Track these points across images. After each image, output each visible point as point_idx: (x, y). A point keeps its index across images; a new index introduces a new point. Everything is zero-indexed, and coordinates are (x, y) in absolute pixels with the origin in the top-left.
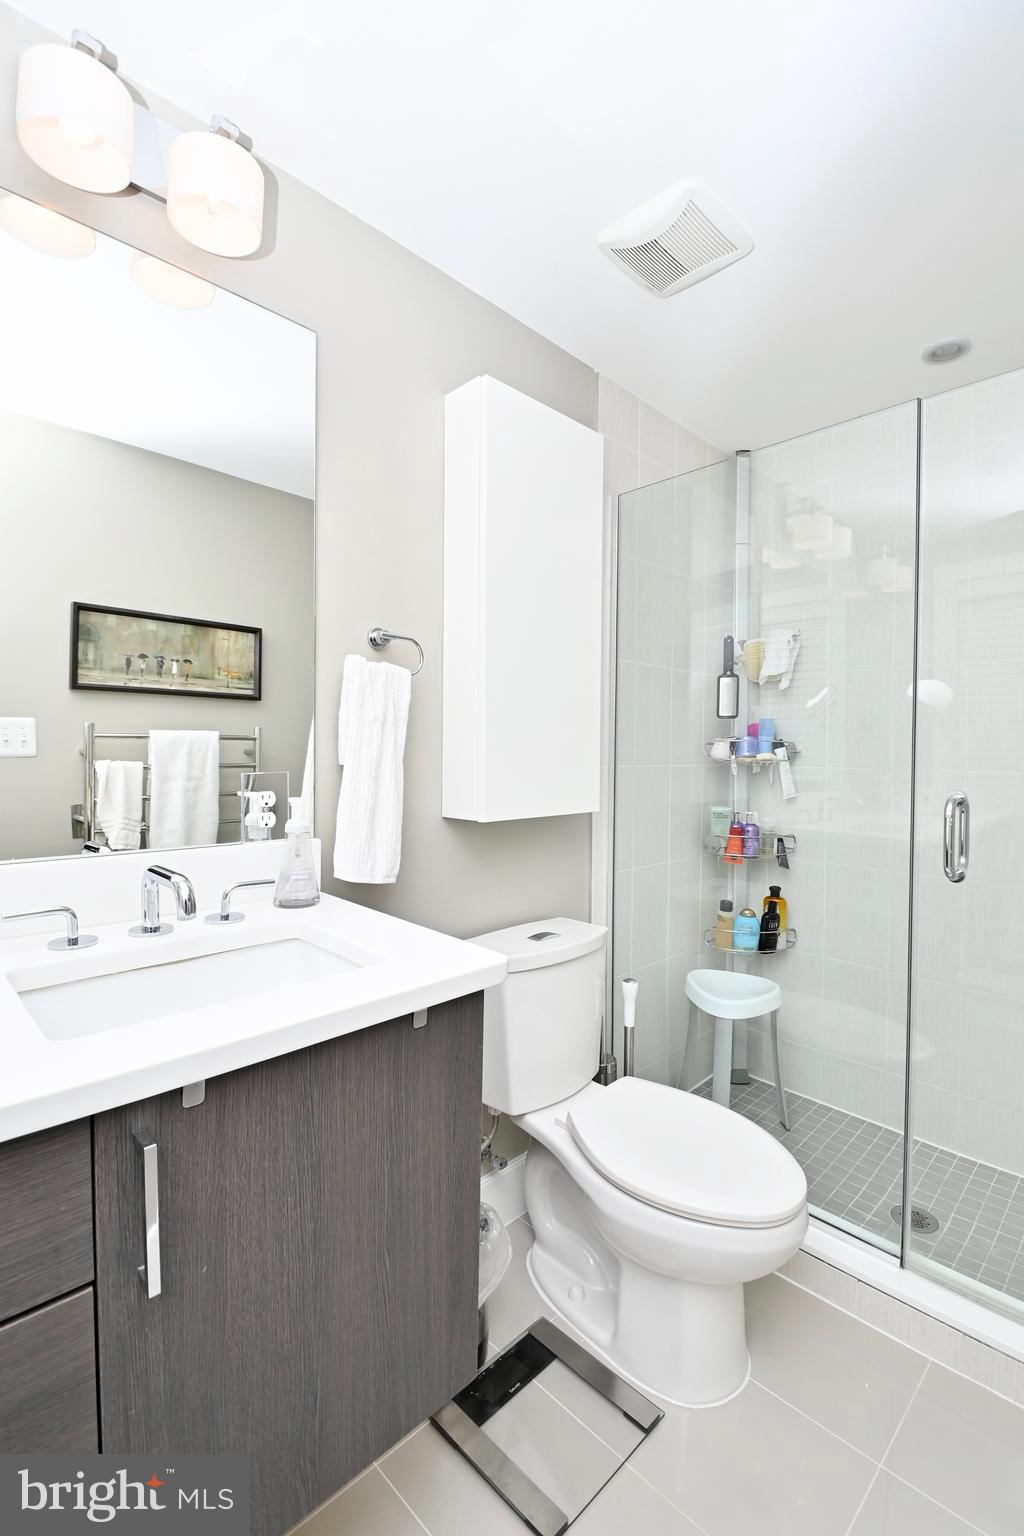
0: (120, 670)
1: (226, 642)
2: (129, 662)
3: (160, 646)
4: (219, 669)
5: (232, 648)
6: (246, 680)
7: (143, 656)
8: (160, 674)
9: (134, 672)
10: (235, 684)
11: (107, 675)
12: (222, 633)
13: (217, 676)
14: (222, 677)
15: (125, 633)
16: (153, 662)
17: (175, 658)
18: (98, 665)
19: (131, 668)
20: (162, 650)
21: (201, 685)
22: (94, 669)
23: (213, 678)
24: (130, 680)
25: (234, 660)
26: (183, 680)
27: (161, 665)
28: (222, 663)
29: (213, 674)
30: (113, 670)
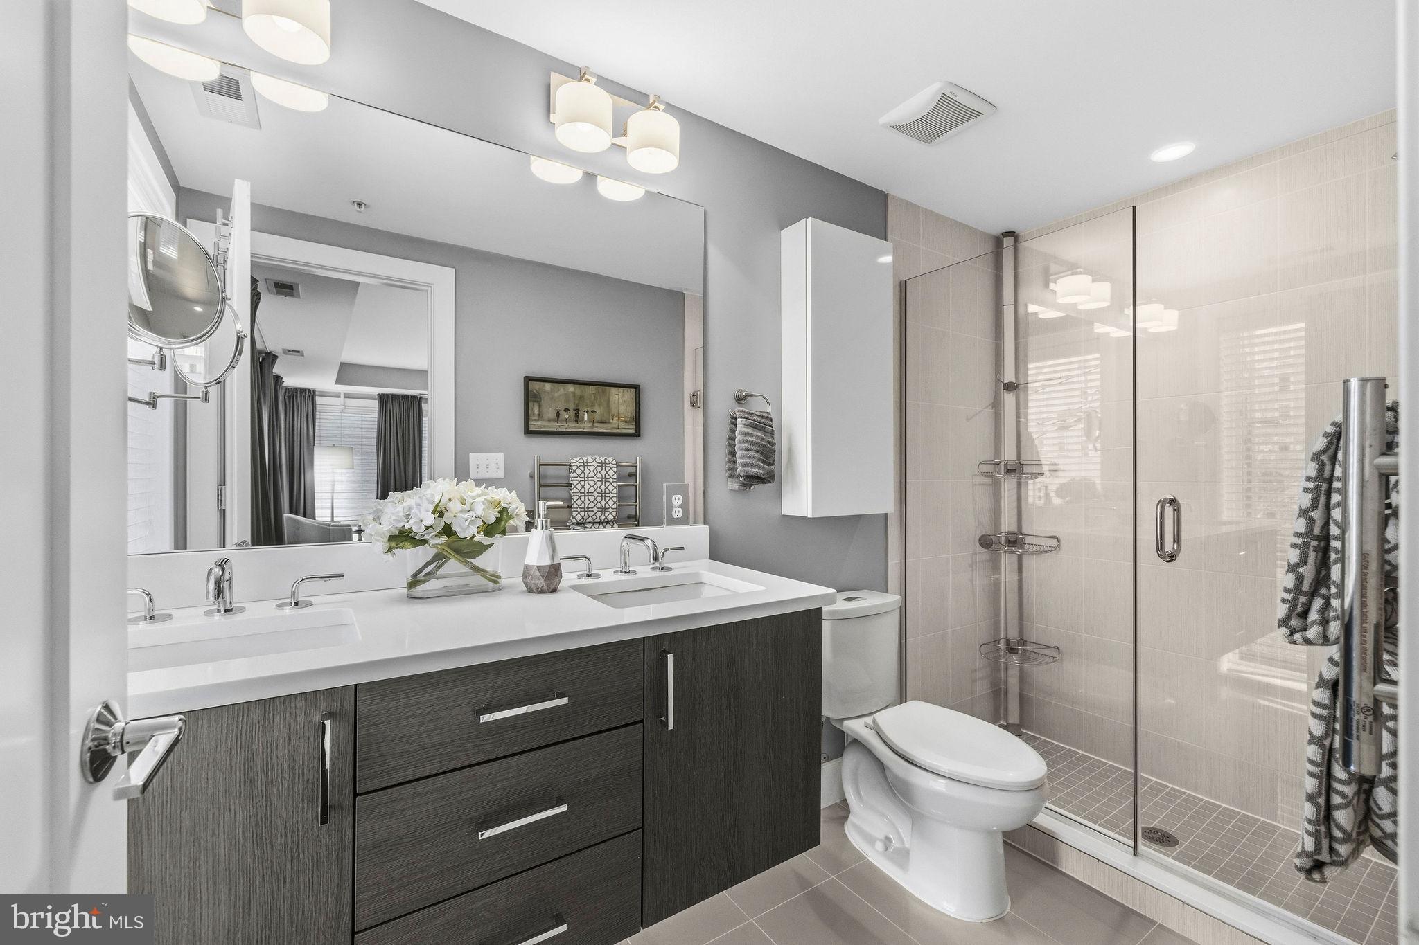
0: (554, 420)
1: (617, 396)
2: (558, 415)
3: (577, 402)
4: (613, 415)
5: (620, 401)
6: (630, 422)
7: (567, 410)
8: (577, 421)
9: (562, 421)
10: (623, 425)
11: (546, 424)
12: (614, 390)
13: (611, 421)
14: (614, 421)
15: (556, 395)
16: (572, 413)
17: (586, 410)
18: (540, 417)
19: (560, 419)
20: (578, 405)
21: (601, 428)
22: (538, 420)
23: (609, 423)
24: (559, 426)
25: (622, 409)
26: (590, 425)
27: (577, 415)
28: (614, 411)
29: (609, 420)
30: (549, 420)
